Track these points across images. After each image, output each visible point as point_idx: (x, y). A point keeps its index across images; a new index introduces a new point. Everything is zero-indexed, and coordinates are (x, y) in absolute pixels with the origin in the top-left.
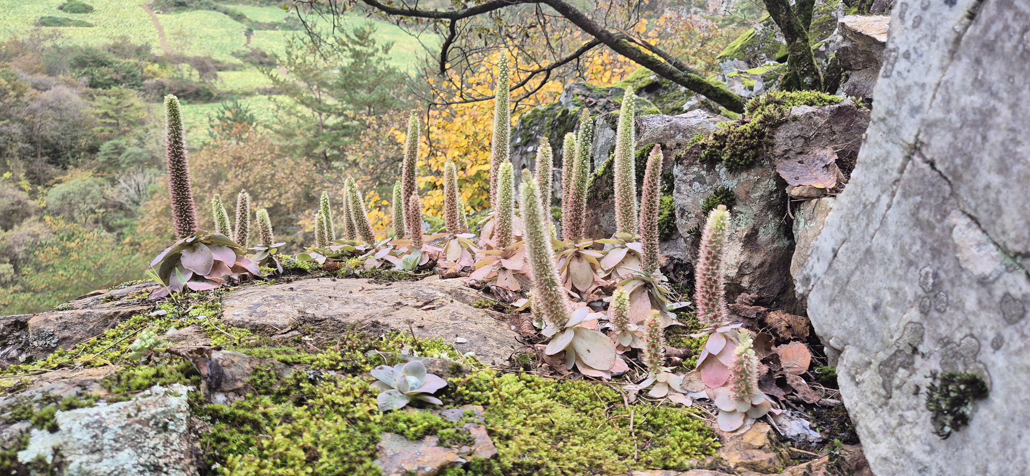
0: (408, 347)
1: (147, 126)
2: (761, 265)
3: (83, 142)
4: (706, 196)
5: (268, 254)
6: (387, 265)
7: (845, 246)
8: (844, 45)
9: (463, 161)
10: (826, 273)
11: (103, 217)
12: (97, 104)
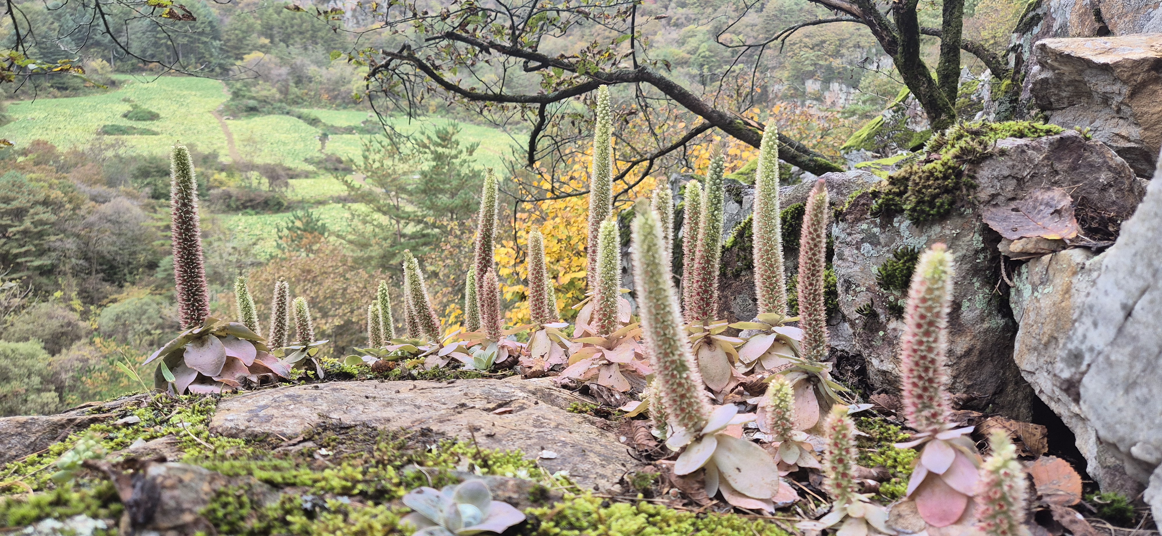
0: (466, 462)
1: (210, 239)
2: (968, 353)
3: (142, 258)
4: (882, 261)
5: (305, 355)
6: (454, 363)
7: (1147, 297)
8: (1043, 76)
9: (555, 267)
10: (1113, 343)
11: (160, 339)
12: (158, 216)
